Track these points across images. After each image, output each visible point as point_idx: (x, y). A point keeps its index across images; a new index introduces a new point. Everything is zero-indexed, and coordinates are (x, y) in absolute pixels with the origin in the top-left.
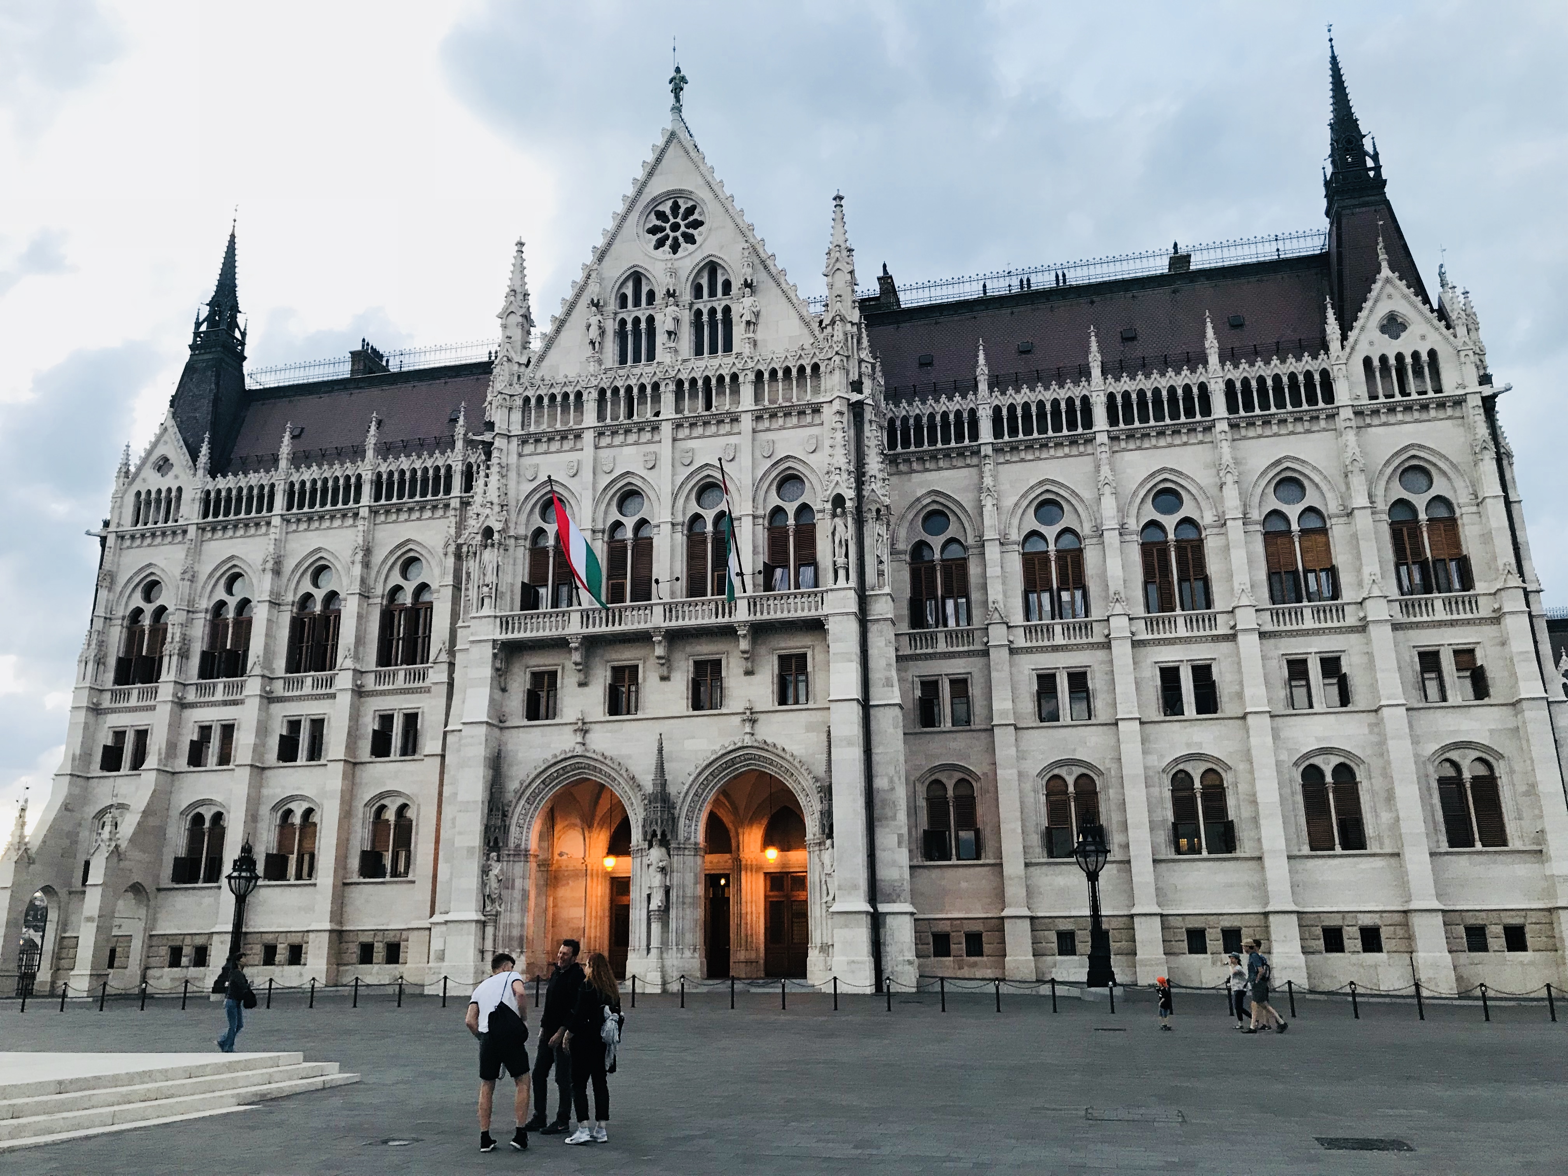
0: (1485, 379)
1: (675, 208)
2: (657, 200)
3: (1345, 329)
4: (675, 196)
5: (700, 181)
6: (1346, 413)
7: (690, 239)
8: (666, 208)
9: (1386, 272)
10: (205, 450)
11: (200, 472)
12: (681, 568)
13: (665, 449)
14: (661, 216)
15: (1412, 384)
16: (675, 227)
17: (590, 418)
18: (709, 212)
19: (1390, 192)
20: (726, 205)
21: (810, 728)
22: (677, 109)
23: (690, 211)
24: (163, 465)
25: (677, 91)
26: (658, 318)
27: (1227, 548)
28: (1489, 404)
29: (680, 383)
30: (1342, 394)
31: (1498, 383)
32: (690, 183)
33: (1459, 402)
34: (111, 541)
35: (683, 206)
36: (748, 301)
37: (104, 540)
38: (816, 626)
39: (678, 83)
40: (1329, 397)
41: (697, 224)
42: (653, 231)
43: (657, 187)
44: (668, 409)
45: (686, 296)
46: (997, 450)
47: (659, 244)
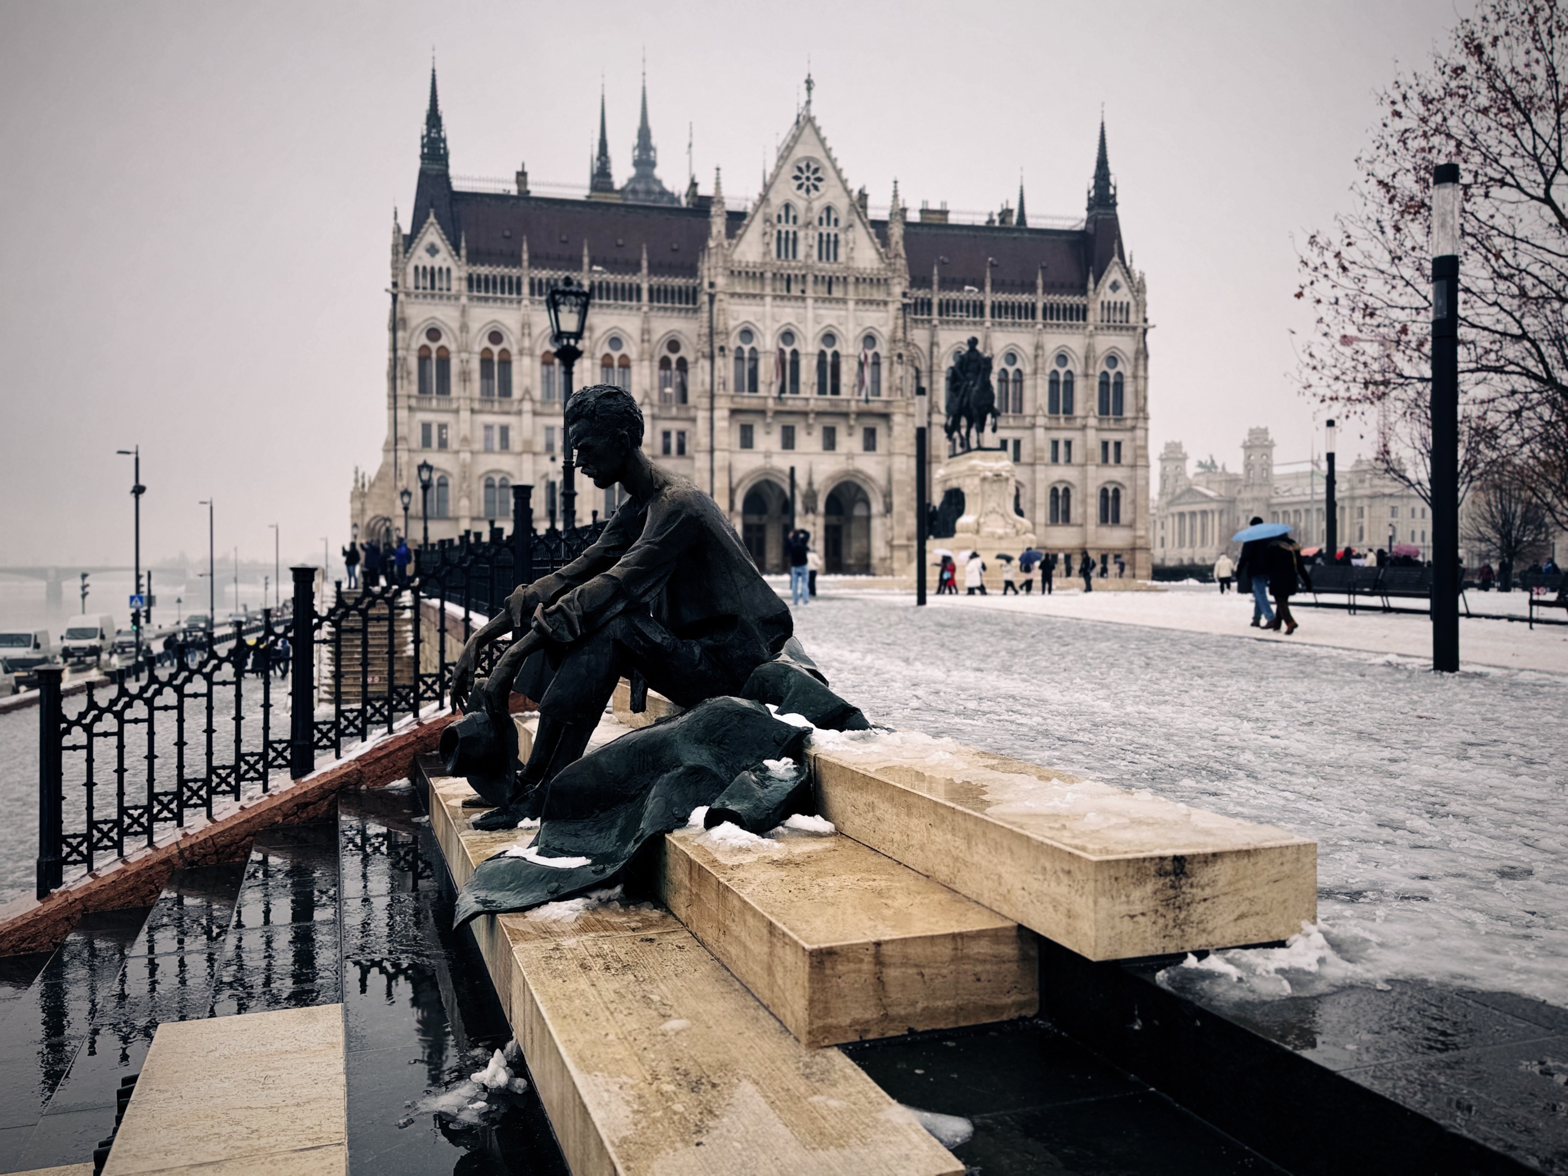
0: (1145, 320)
1: (808, 166)
2: (799, 160)
3: (1096, 283)
4: (809, 160)
5: (823, 154)
6: (1091, 328)
7: (816, 188)
8: (803, 165)
9: (1116, 259)
10: (463, 244)
11: (464, 259)
12: (814, 378)
13: (810, 313)
14: (800, 169)
15: (1118, 318)
16: (808, 179)
17: (768, 290)
18: (829, 174)
19: (1119, 210)
20: (839, 172)
21: (878, 463)
22: (808, 102)
23: (816, 171)
24: (433, 250)
25: (809, 89)
26: (801, 234)
27: (1035, 387)
28: (1145, 331)
29: (816, 277)
30: (1091, 316)
31: (1150, 322)
32: (819, 155)
33: (1134, 329)
34: (401, 297)
35: (813, 166)
36: (850, 235)
37: (395, 297)
38: (886, 417)
39: (809, 83)
40: (1084, 319)
41: (819, 179)
42: (797, 178)
43: (800, 152)
44: (810, 292)
45: (816, 222)
46: (941, 322)
47: (800, 187)
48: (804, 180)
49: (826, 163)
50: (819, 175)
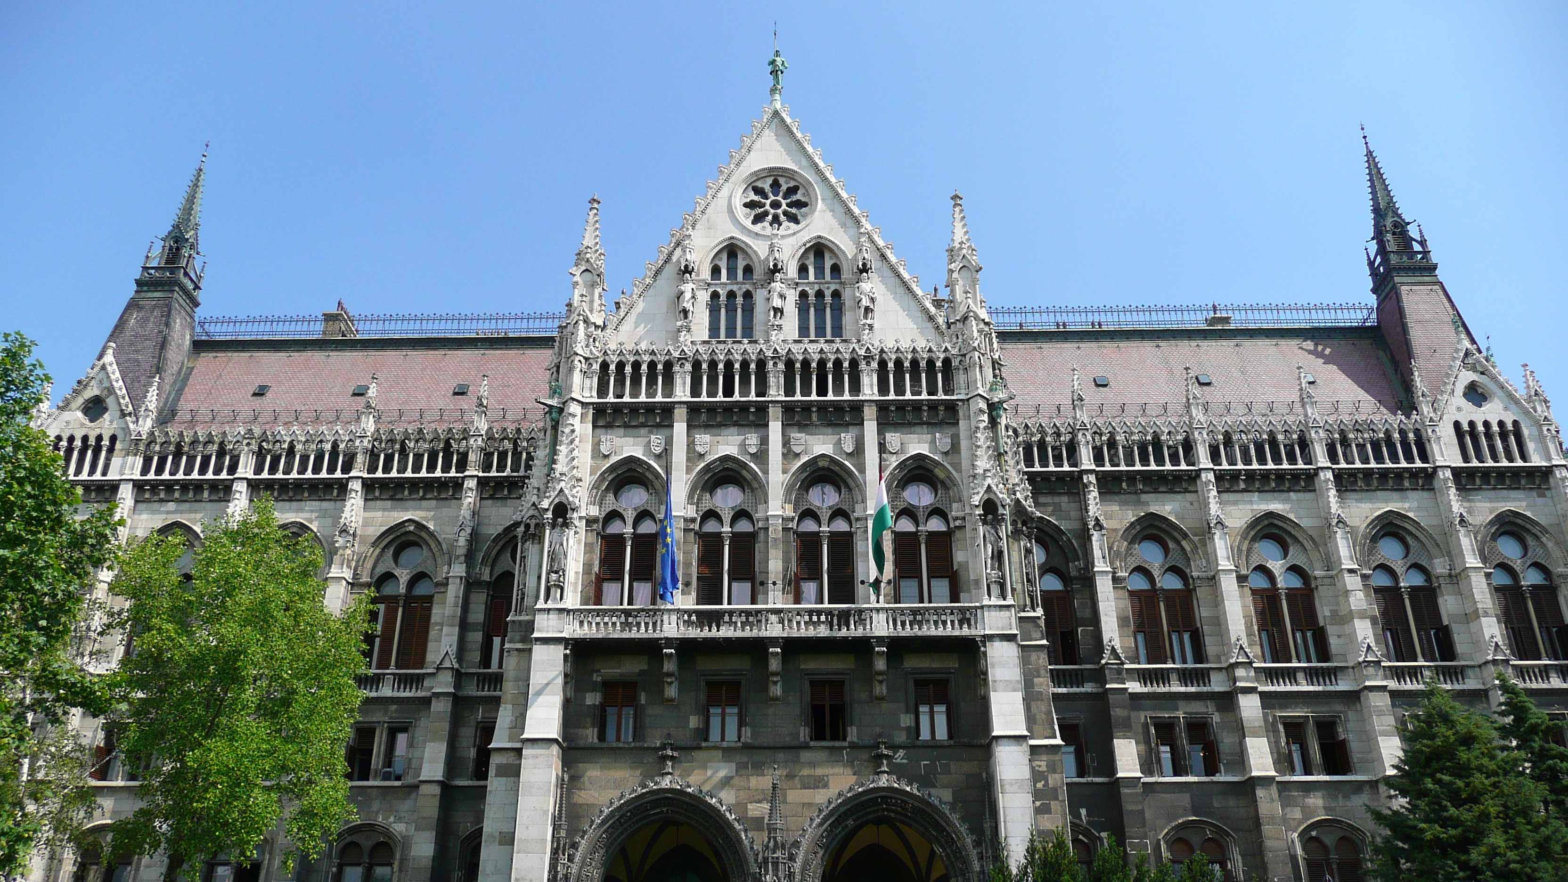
1: (776, 185)
2: (759, 175)
4: (776, 175)
5: (804, 162)
6: (1445, 478)
7: (794, 219)
8: (766, 185)
9: (1465, 343)
10: (152, 395)
12: (792, 570)
15: (1501, 451)
16: (776, 205)
17: (682, 391)
18: (815, 193)
20: (836, 188)
23: (792, 191)
24: (95, 408)
29: (790, 364)
30: (1437, 454)
32: (794, 163)
35: (785, 185)
40: (1425, 457)
41: (800, 204)
42: (751, 205)
43: (756, 163)
44: (776, 393)
46: (1100, 479)
47: (758, 219)
48: (768, 207)
49: (810, 176)
50: (799, 196)
